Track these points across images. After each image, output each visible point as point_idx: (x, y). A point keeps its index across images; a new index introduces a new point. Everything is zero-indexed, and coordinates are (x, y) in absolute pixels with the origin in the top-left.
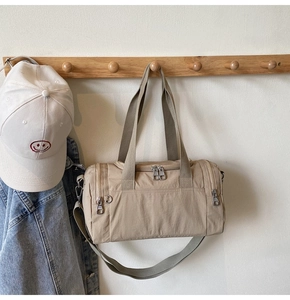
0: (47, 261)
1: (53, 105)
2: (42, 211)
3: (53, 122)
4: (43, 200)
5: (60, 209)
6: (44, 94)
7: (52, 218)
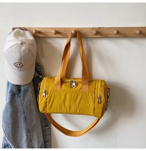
0: (23, 116)
1: (23, 48)
2: (22, 94)
3: (22, 55)
4: (22, 89)
5: (30, 94)
6: (19, 43)
7: (26, 98)
